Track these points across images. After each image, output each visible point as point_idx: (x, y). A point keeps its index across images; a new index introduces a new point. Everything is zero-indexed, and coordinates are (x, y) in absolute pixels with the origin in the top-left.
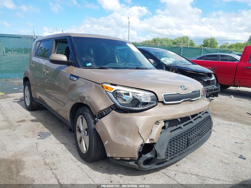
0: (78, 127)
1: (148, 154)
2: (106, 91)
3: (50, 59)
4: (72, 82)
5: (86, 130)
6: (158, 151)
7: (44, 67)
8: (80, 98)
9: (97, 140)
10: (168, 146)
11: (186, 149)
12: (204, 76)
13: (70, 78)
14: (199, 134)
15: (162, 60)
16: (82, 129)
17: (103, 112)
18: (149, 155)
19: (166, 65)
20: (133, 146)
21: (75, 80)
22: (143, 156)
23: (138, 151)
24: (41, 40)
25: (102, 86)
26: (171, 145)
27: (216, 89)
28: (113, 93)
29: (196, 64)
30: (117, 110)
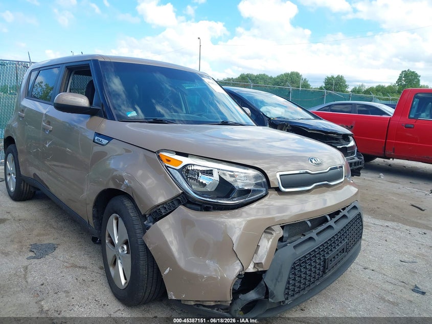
0: (109, 236)
1: (251, 292)
2: (167, 167)
3: (54, 102)
4: (98, 148)
5: (126, 243)
6: (271, 287)
7: (44, 118)
8: (114, 179)
9: (148, 265)
10: (289, 275)
11: (321, 280)
12: (337, 139)
13: (94, 139)
14: (343, 249)
15: (263, 109)
16: (117, 242)
17: (159, 209)
18: (252, 295)
19: (270, 119)
20: (222, 277)
21: (103, 143)
22: (241, 296)
23: (232, 289)
24: (39, 68)
25: (159, 156)
26: (294, 274)
27: (358, 162)
28: (180, 171)
29: (320, 119)
30: (188, 205)
